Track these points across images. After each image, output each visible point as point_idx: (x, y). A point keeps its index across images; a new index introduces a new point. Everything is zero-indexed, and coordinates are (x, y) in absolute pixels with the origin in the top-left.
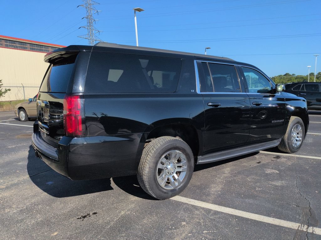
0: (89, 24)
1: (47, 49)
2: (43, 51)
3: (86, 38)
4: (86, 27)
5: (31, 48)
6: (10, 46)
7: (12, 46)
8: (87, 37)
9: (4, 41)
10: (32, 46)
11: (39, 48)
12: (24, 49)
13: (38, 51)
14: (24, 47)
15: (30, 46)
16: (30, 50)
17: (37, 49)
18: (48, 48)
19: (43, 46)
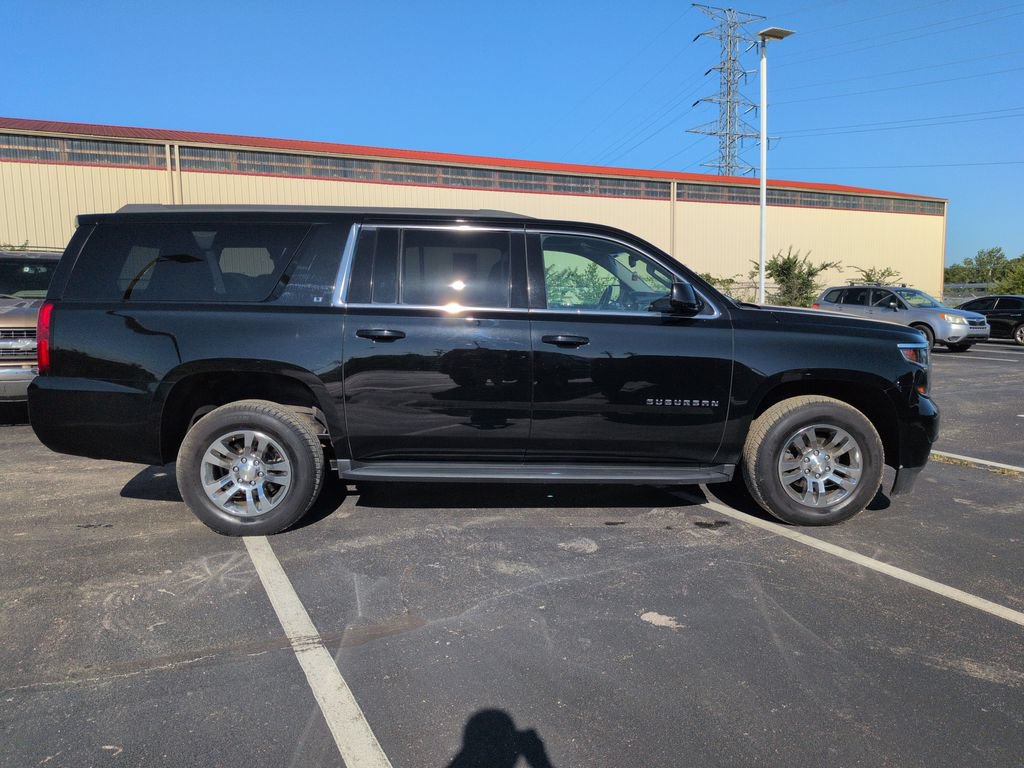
0: (724, 89)
1: (542, 183)
2: (531, 188)
3: (711, 134)
4: (715, 99)
5: (501, 183)
6: (453, 180)
7: (459, 181)
8: (715, 128)
9: (441, 170)
10: (505, 178)
11: (521, 181)
12: (485, 186)
13: (519, 189)
14: (485, 181)
15: (500, 177)
16: (498, 188)
17: (516, 185)
18: (545, 180)
19: (531, 173)
